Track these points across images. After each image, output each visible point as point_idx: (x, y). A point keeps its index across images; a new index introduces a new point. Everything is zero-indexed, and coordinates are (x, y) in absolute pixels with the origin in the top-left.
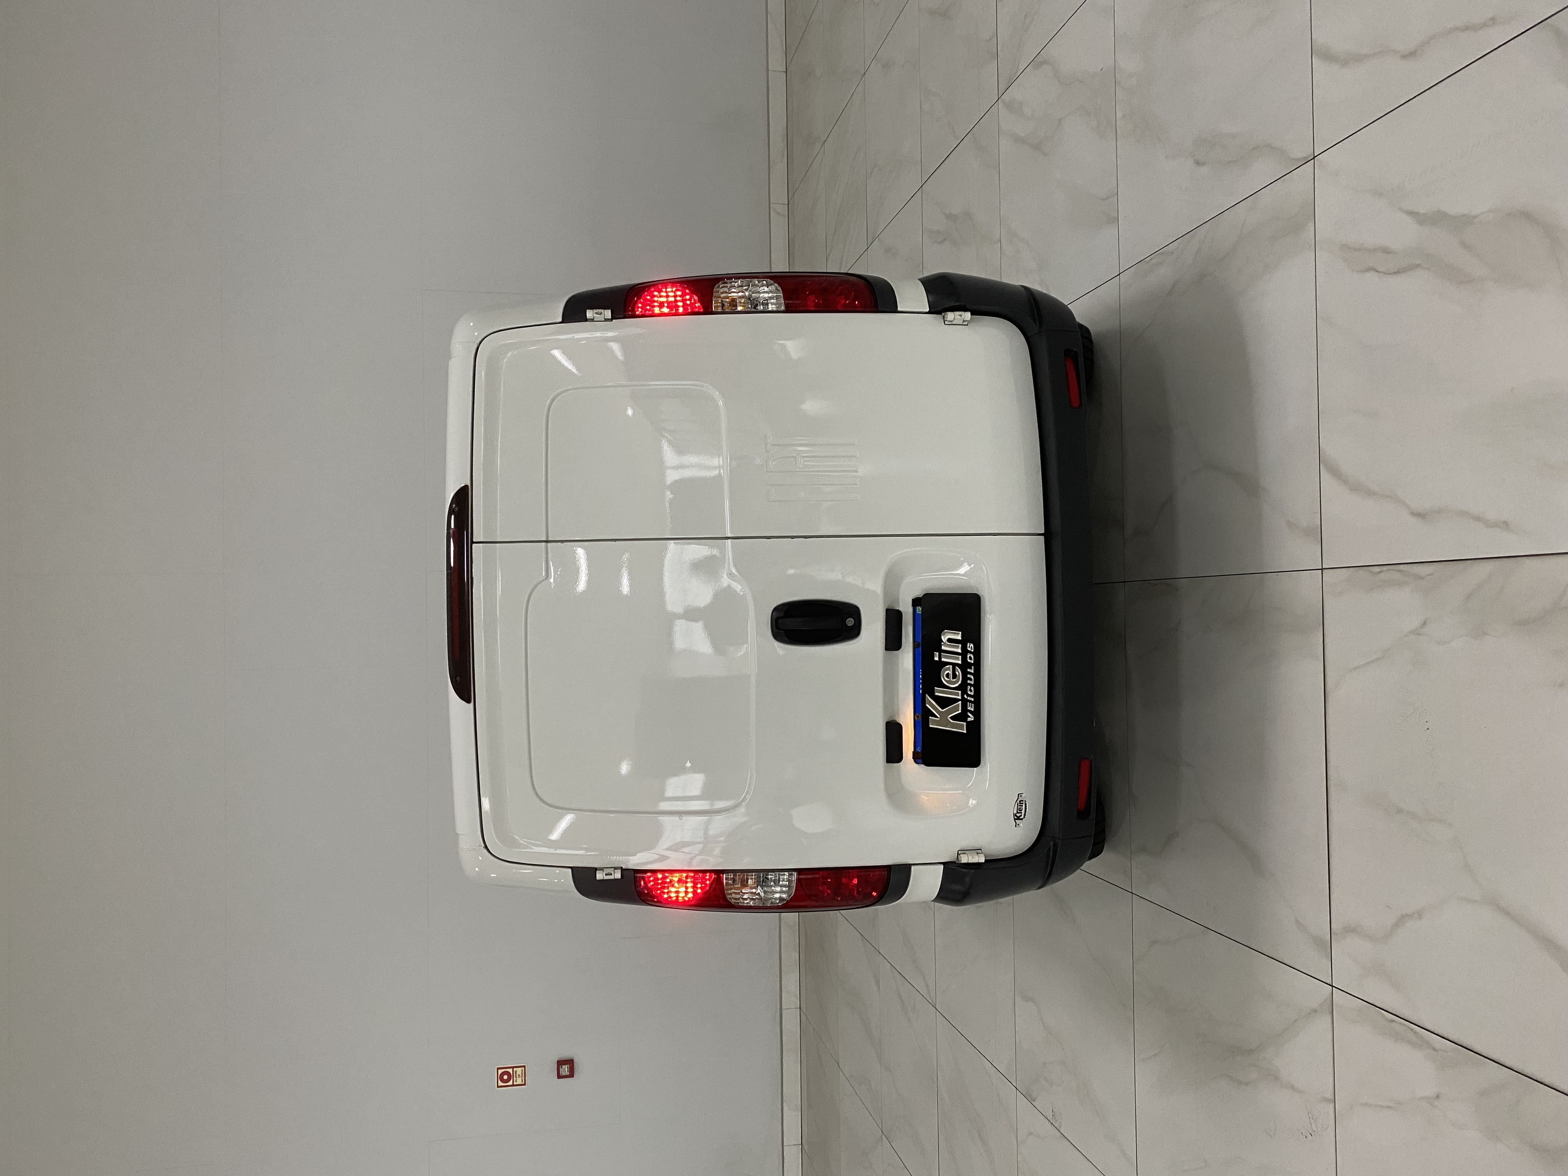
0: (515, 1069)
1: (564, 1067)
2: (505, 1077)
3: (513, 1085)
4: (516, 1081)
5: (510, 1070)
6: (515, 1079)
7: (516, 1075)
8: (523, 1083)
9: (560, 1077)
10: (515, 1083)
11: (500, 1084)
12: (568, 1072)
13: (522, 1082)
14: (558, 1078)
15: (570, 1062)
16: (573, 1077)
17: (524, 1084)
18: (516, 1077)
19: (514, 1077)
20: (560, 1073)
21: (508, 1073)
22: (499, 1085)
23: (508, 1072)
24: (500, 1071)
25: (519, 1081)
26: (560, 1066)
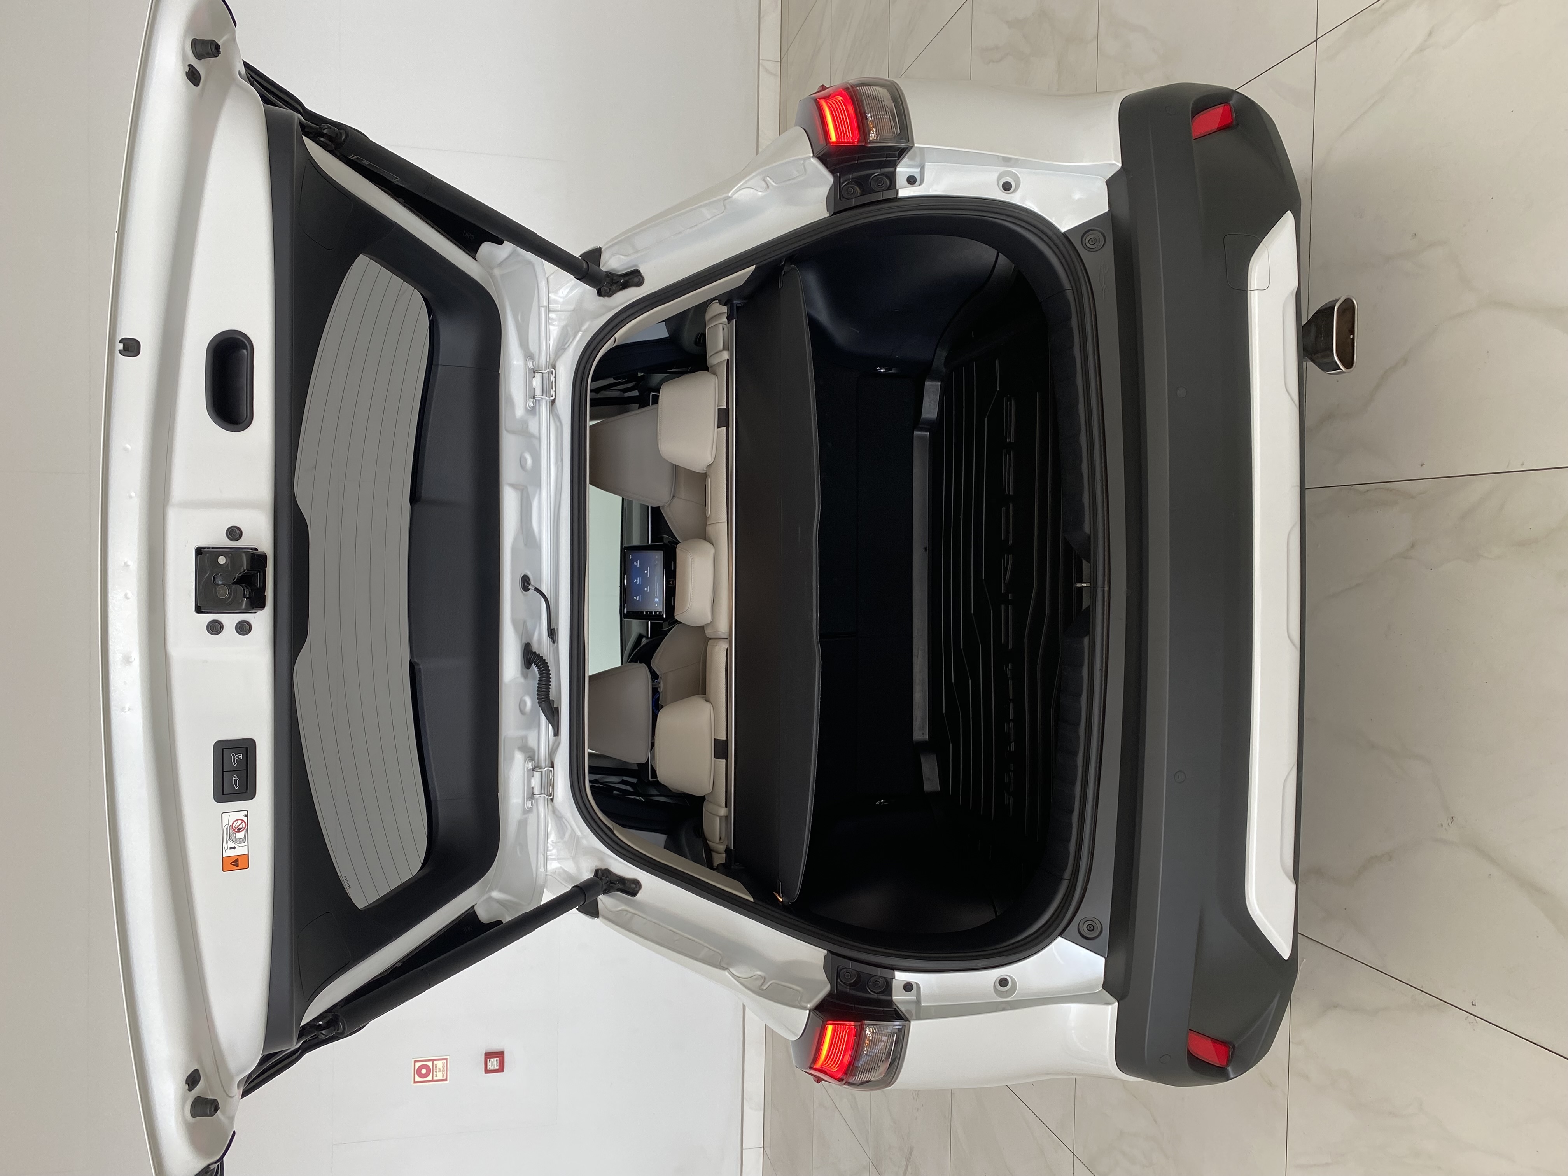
0: (435, 1062)
1: (492, 1060)
2: (423, 1071)
3: (433, 1081)
4: (436, 1076)
5: (430, 1064)
6: (435, 1073)
7: (436, 1069)
8: (445, 1078)
9: (487, 1071)
10: (435, 1078)
11: (418, 1079)
12: (497, 1066)
13: (443, 1076)
14: (485, 1073)
15: (500, 1055)
16: (502, 1071)
17: (446, 1080)
18: (436, 1072)
19: (434, 1071)
20: (488, 1068)
21: (427, 1067)
22: (416, 1080)
23: (427, 1065)
24: (418, 1065)
25: (440, 1076)
26: (488, 1060)
